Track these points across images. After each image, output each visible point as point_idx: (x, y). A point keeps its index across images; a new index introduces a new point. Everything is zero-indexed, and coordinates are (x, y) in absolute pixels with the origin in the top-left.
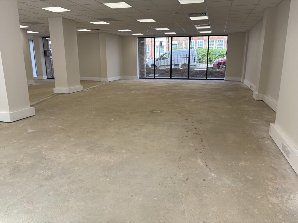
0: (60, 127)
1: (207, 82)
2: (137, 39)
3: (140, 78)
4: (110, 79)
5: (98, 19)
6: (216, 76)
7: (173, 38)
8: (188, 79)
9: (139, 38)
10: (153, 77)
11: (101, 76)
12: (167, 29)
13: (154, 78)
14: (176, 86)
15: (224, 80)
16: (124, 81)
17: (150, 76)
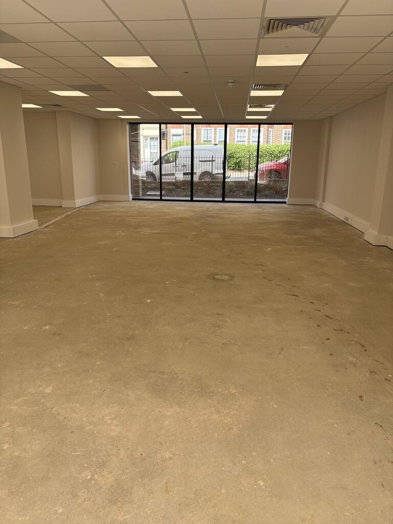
0: (47, 327)
1: (259, 208)
2: (128, 126)
3: (133, 199)
4: (79, 202)
5: (69, 86)
6: (267, 196)
7: (195, 125)
8: (223, 201)
9: (130, 123)
10: (159, 198)
11: (61, 198)
12: (193, 110)
13: (161, 200)
14: (212, 217)
15: (285, 203)
16: (106, 205)
17: (149, 195)
